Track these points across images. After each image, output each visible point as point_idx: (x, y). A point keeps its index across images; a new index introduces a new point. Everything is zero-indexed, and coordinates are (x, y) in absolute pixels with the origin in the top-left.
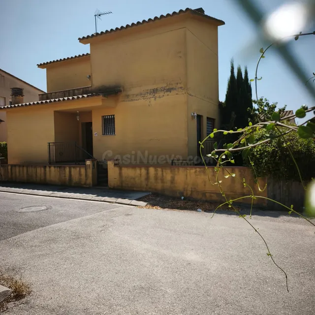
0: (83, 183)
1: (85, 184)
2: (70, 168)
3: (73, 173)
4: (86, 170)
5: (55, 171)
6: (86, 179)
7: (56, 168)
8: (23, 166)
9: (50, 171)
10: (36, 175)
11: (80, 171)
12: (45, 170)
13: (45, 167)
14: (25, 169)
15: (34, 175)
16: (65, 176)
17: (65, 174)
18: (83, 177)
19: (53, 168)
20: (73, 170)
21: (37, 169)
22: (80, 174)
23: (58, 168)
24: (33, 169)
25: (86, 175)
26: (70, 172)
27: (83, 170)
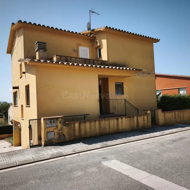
0: (146, 126)
1: (147, 126)
2: (137, 117)
3: (139, 120)
4: (147, 117)
5: (126, 121)
6: (148, 123)
7: (127, 119)
8: (95, 121)
9: (122, 121)
10: (109, 127)
11: (144, 118)
12: (118, 121)
13: (118, 119)
14: (97, 123)
15: (107, 127)
16: (134, 123)
17: (134, 122)
18: (146, 122)
19: (124, 119)
20: (139, 117)
21: (110, 121)
22: (144, 120)
23: (129, 118)
24: (106, 122)
25: (148, 120)
26: (137, 120)
27: (146, 117)
